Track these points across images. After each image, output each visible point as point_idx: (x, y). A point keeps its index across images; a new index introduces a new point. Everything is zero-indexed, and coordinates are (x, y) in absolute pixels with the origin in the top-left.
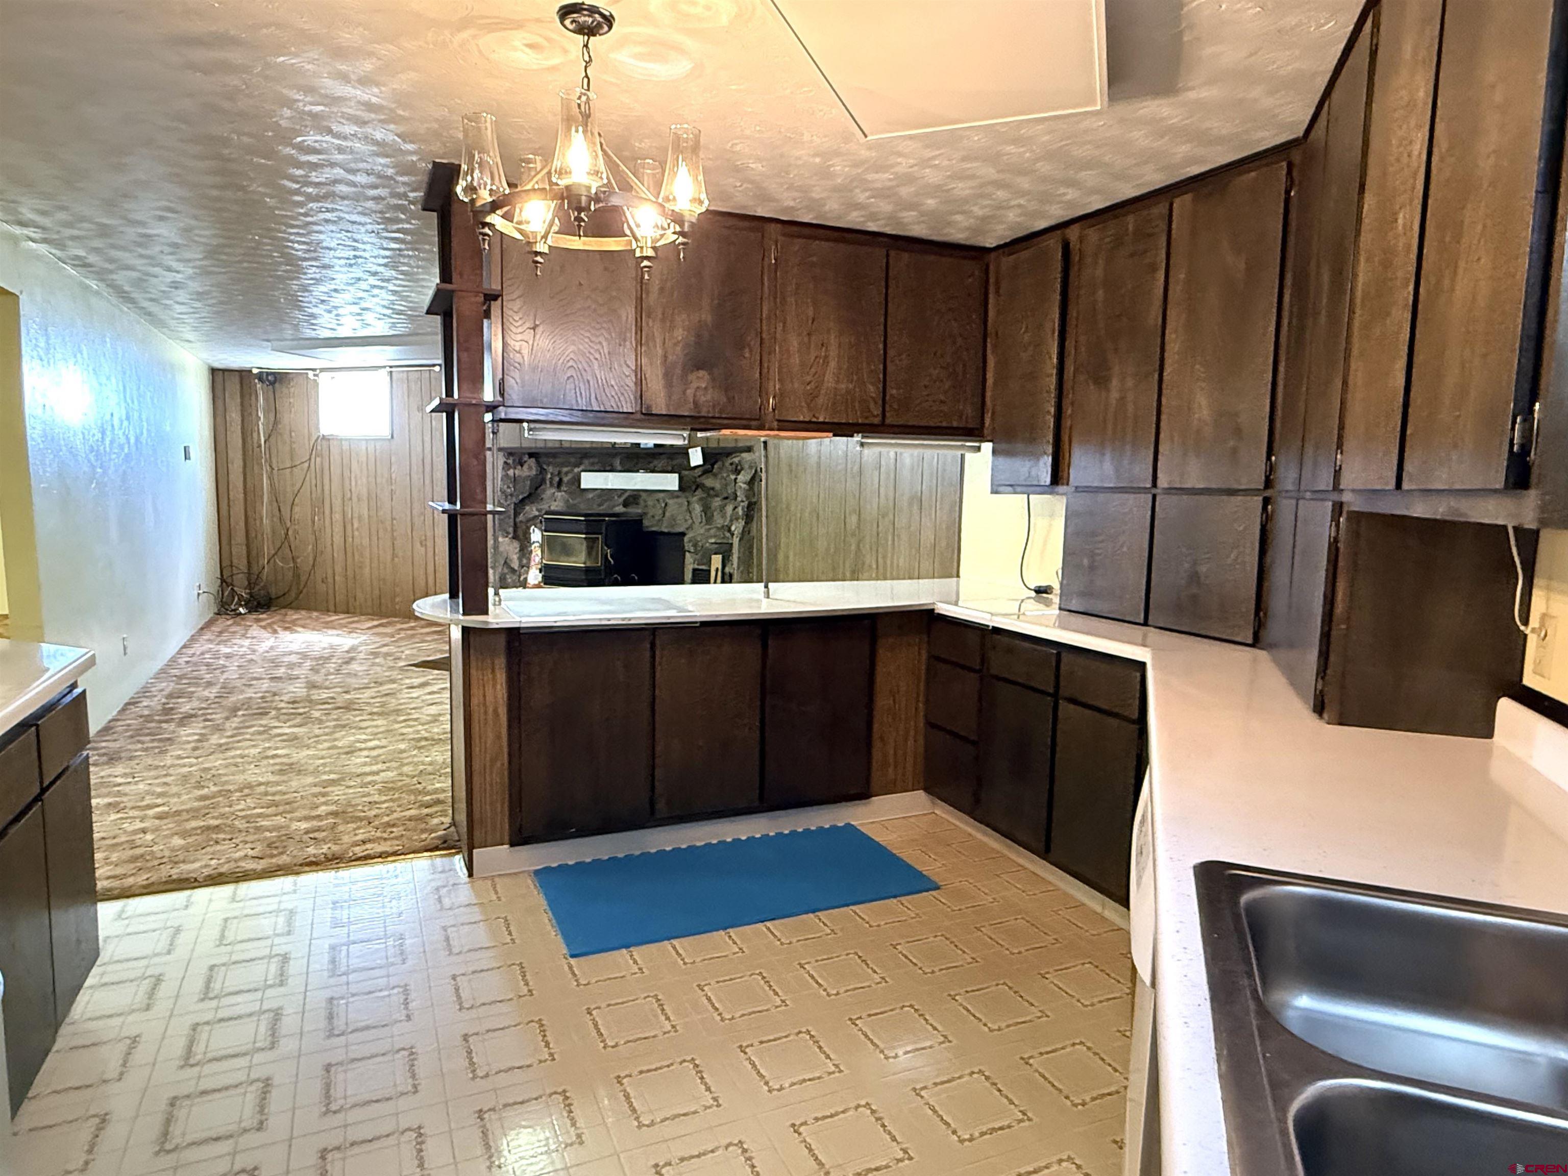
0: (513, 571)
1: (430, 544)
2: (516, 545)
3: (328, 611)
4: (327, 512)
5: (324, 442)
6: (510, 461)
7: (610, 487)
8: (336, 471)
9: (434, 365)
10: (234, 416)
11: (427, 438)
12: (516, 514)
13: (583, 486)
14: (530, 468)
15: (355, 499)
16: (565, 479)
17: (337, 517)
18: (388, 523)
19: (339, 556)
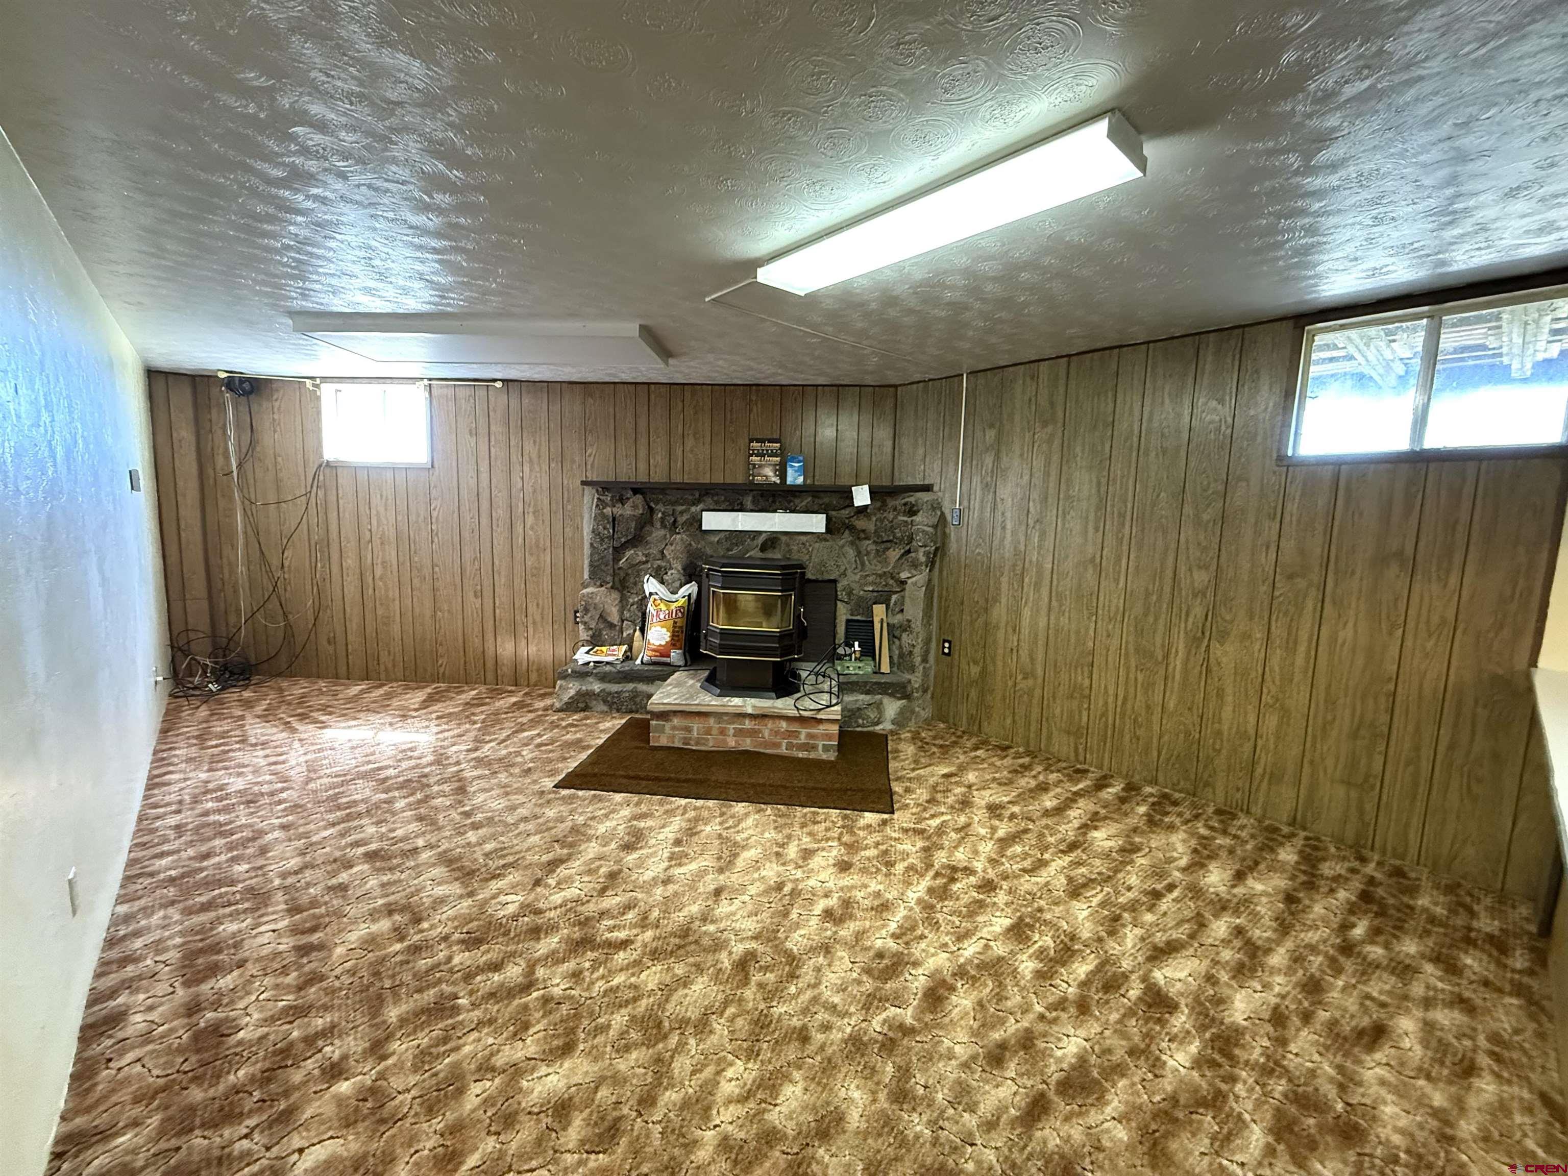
0: (611, 626)
1: (488, 593)
2: (615, 595)
3: (337, 677)
4: (335, 556)
5: (328, 471)
6: (608, 498)
7: (740, 528)
8: (347, 504)
9: (495, 380)
10: (185, 433)
11: (484, 468)
12: (616, 560)
13: (704, 528)
14: (635, 507)
15: (377, 542)
16: (682, 519)
17: (350, 562)
18: (427, 572)
19: (354, 613)
